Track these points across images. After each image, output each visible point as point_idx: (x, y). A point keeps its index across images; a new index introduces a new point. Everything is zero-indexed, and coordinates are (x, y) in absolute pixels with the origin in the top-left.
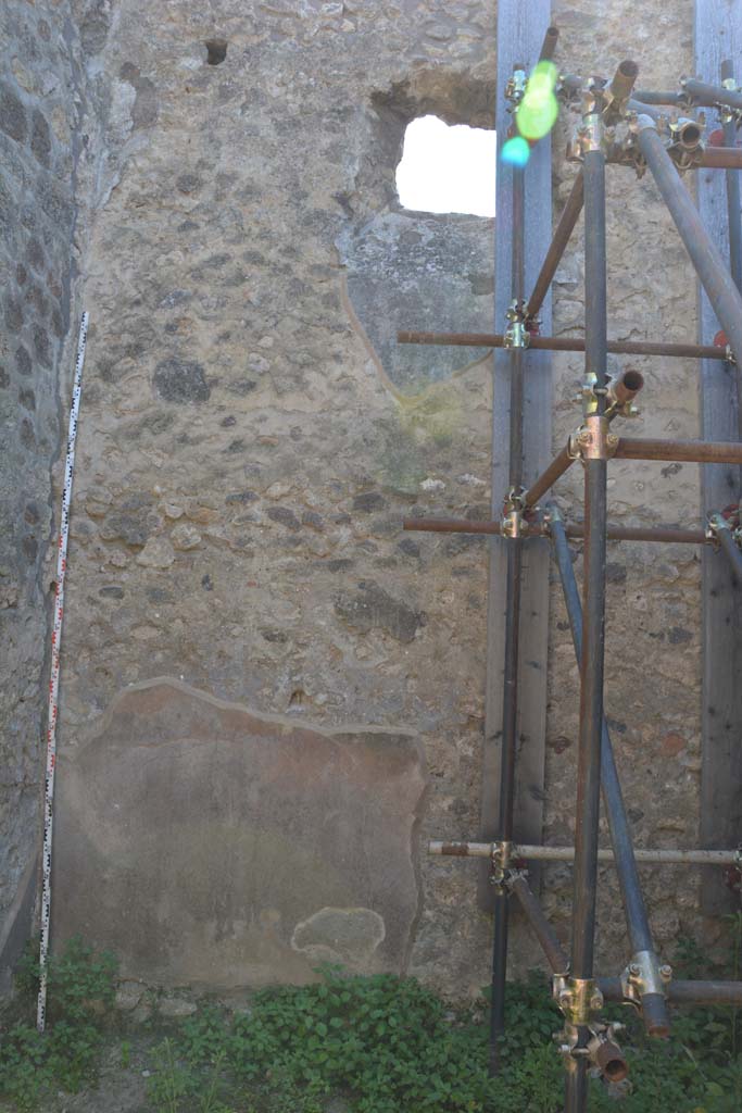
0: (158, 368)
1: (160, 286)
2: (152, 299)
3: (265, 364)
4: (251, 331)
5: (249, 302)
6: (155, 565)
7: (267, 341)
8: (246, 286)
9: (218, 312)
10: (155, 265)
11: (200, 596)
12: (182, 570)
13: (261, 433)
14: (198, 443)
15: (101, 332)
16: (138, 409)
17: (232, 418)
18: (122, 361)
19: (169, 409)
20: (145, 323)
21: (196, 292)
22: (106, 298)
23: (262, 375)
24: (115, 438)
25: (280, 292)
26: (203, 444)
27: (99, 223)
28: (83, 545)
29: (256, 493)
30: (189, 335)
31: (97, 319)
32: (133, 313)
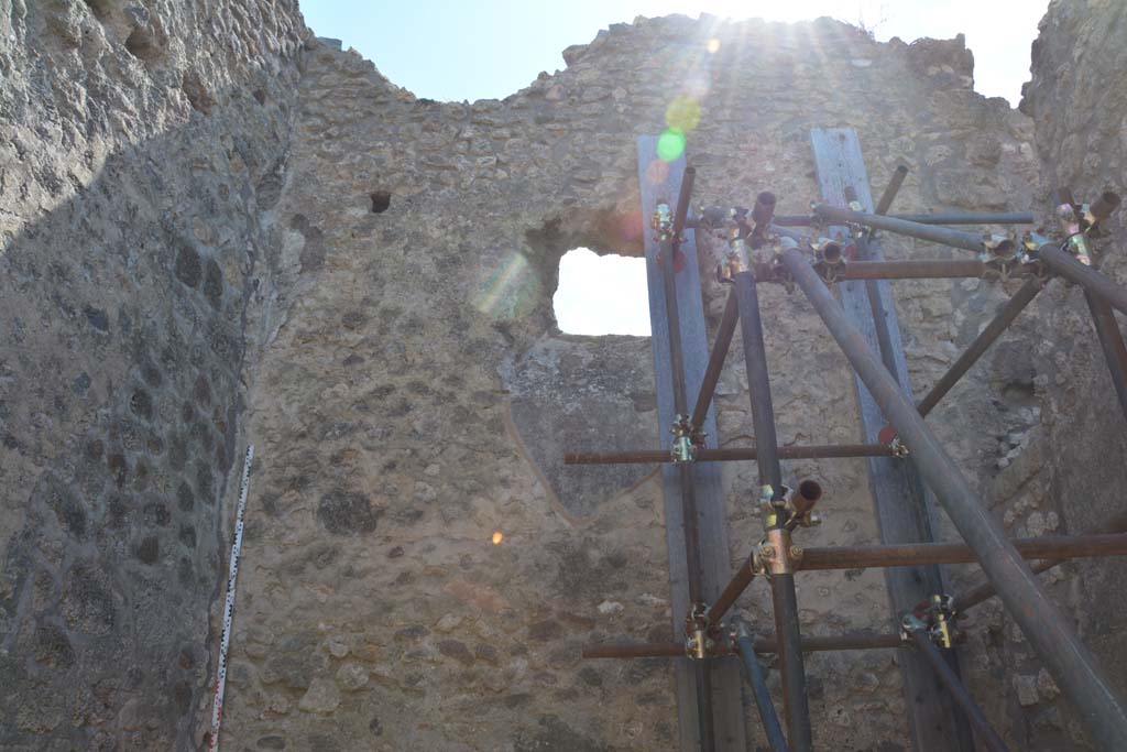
0: (322, 501)
1: (325, 418)
2: (317, 432)
3: (431, 492)
4: (417, 460)
5: (414, 431)
6: (319, 710)
7: (433, 469)
8: (410, 416)
9: (384, 443)
10: (320, 398)
11: (369, 742)
12: (348, 714)
13: (429, 563)
14: (364, 576)
15: (265, 465)
16: (302, 543)
17: (399, 549)
18: (286, 495)
19: (334, 542)
20: (311, 455)
21: (361, 422)
22: (271, 432)
23: (428, 503)
24: (278, 574)
25: (445, 419)
26: (369, 577)
27: (266, 359)
28: (241, 690)
29: (427, 627)
30: (355, 466)
31: (262, 453)
32: (298, 446)
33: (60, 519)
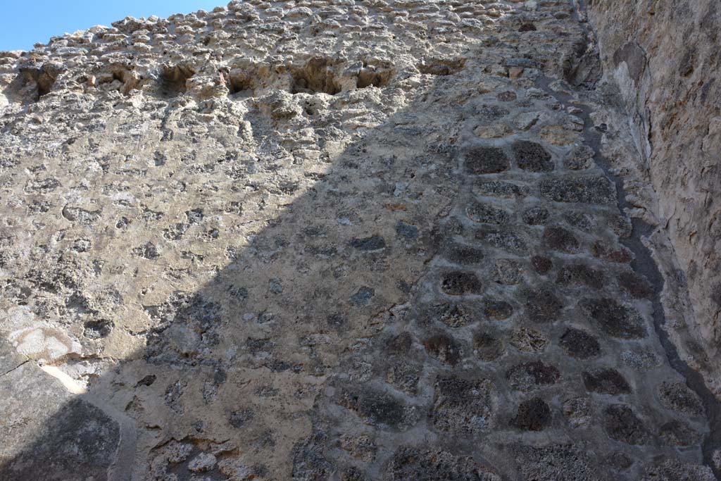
10: (703, 154)
15: (699, 262)
33: (360, 416)
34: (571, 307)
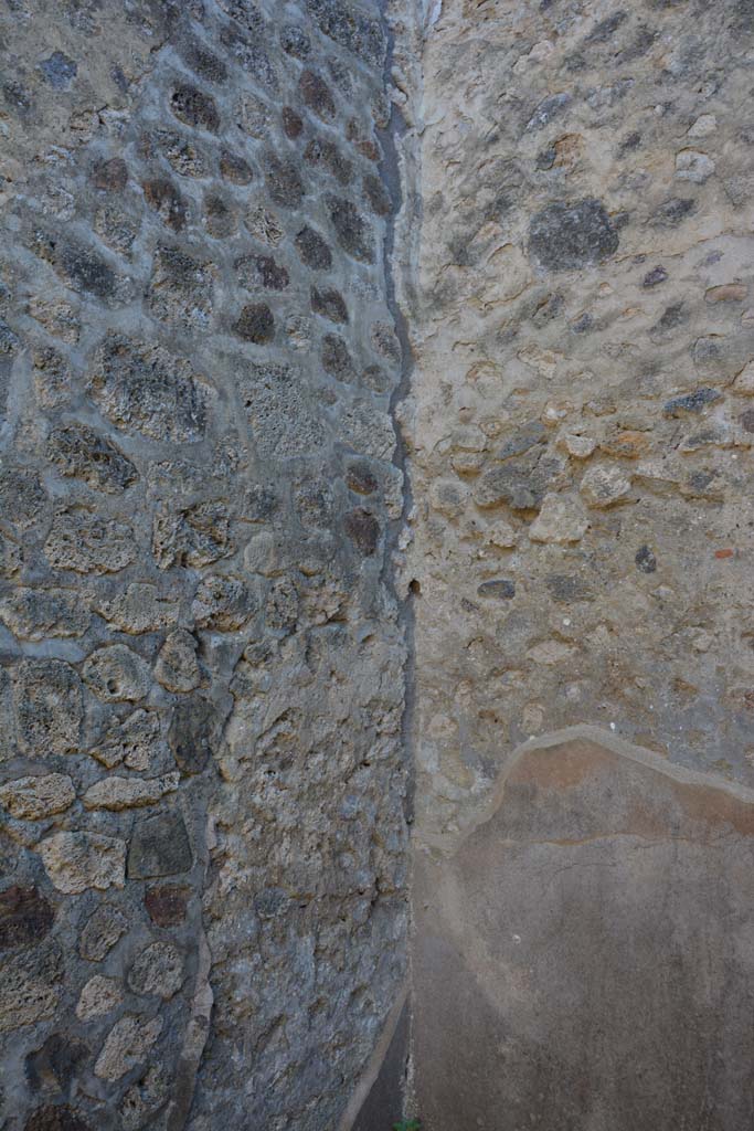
0: (533, 225)
1: (522, 103)
2: (513, 128)
3: (705, 164)
4: (674, 118)
5: (666, 72)
6: (559, 539)
7: (705, 125)
8: (657, 48)
9: (617, 108)
10: (512, 76)
11: (635, 583)
12: (602, 543)
13: (714, 282)
14: (607, 326)
15: (449, 199)
16: (512, 296)
17: (659, 270)
18: (481, 232)
19: (557, 283)
20: (508, 164)
21: (577, 89)
22: (451, 150)
23: (701, 184)
24: (483, 348)
25: (717, 33)
26: (615, 326)
27: (431, 51)
28: (450, 520)
29: (718, 389)
30: (575, 160)
31: (442, 184)
32: (489, 157)
33: (58, 273)
34: (313, 198)
